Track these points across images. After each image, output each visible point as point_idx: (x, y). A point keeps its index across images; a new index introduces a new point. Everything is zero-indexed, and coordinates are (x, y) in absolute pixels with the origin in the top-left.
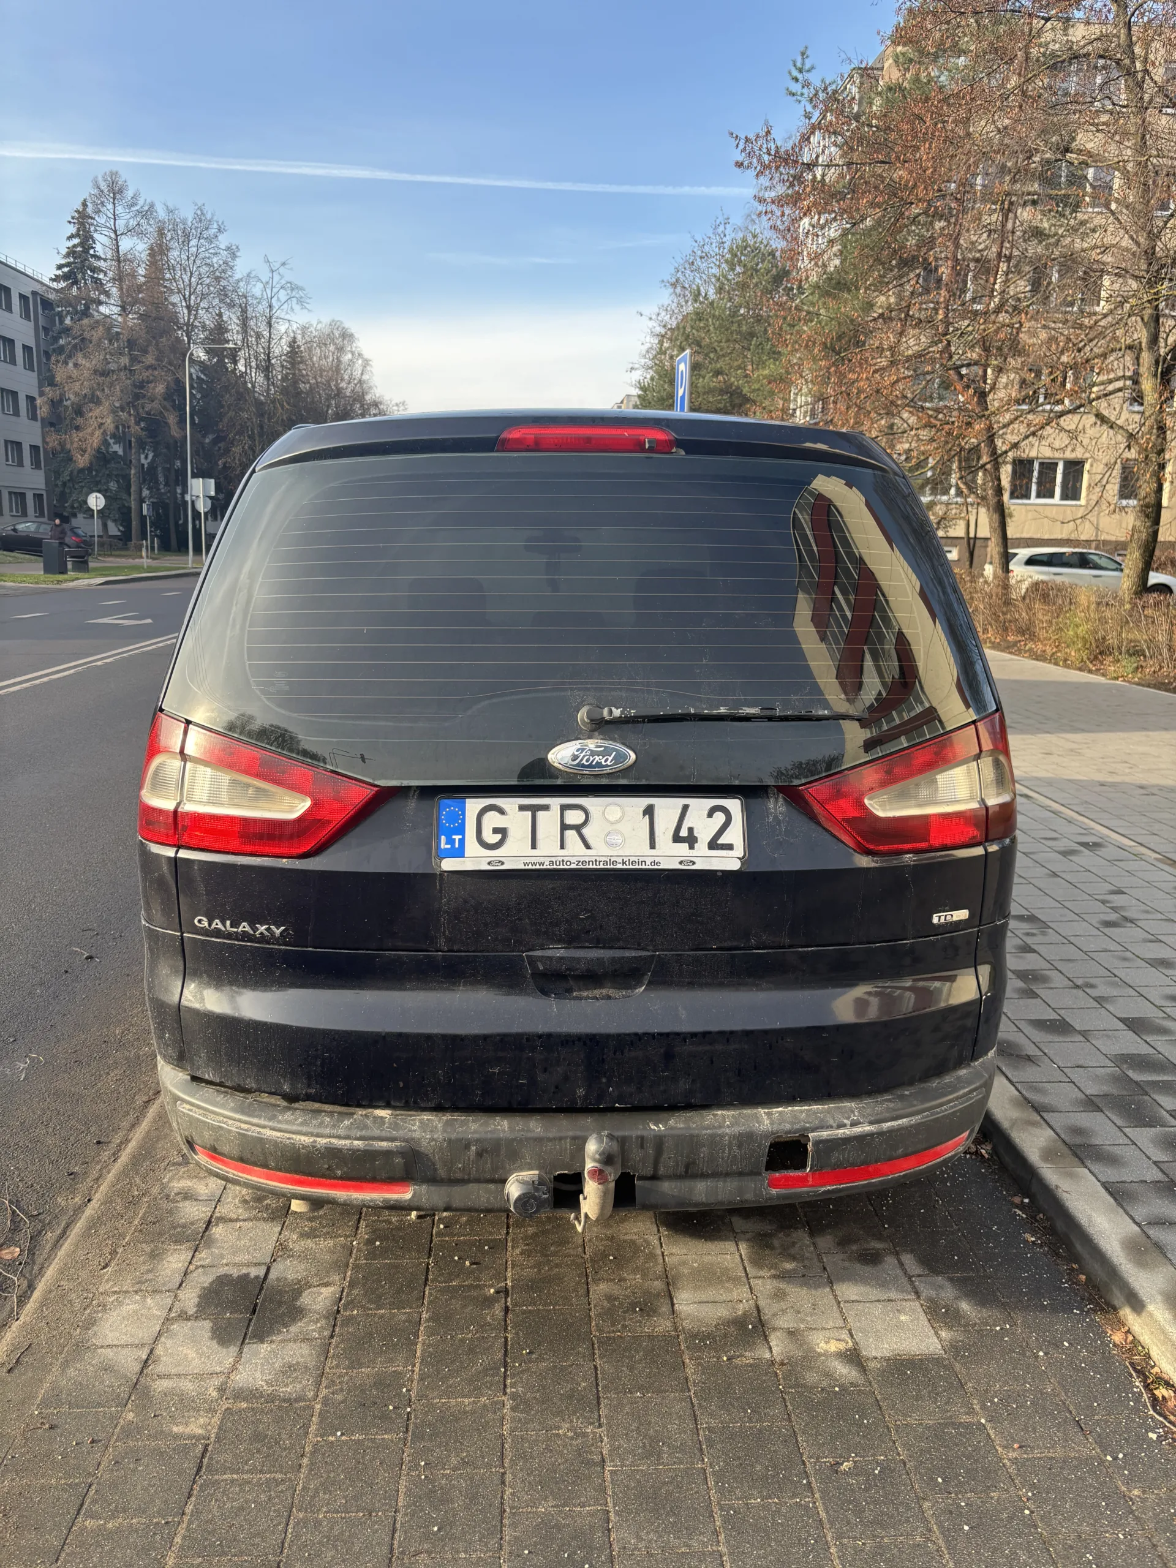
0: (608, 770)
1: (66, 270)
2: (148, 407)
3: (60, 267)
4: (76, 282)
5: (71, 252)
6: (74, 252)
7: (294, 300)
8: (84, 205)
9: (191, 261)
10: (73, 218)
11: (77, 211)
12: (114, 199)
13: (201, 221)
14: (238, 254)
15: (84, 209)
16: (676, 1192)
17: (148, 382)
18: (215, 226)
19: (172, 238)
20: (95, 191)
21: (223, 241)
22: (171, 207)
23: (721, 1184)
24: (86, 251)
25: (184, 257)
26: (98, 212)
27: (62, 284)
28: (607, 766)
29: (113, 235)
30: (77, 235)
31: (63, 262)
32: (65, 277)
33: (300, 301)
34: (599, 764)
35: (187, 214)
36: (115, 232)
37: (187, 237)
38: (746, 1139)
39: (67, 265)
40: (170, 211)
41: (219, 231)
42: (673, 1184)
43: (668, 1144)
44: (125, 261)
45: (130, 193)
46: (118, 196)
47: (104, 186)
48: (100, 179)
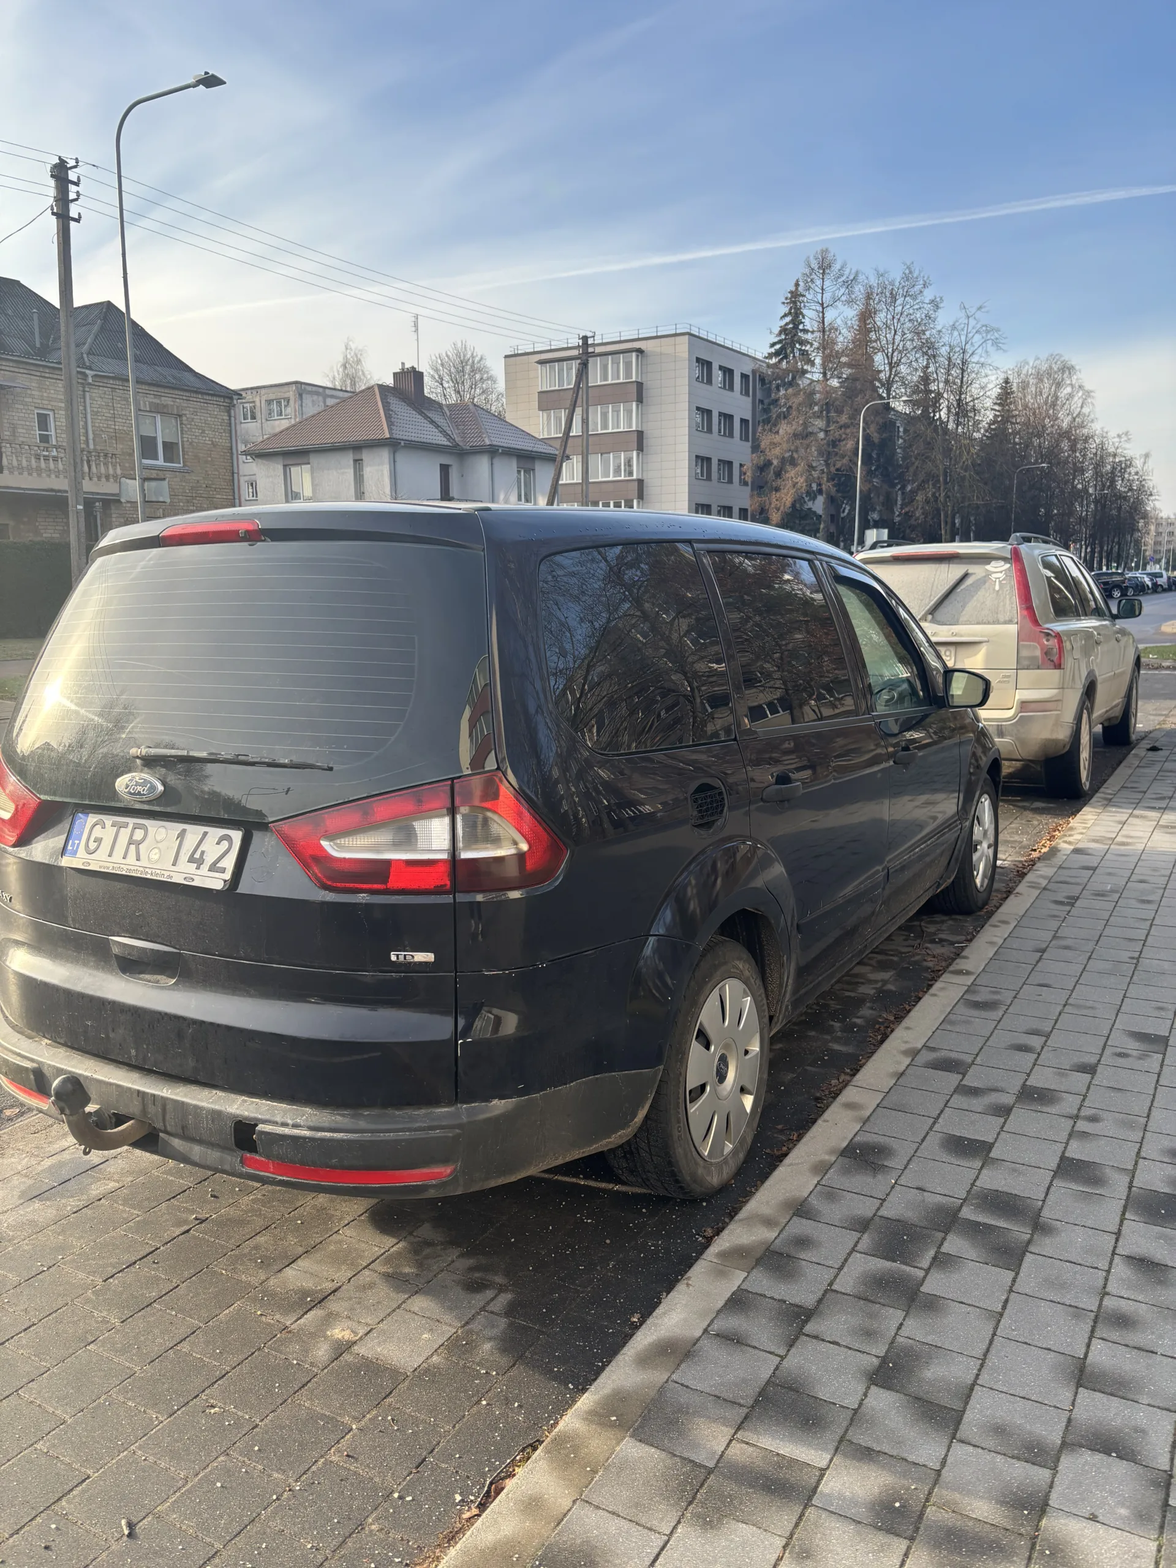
0: (144, 798)
1: (778, 347)
2: (838, 465)
3: (773, 345)
4: (786, 357)
5: (783, 330)
6: (787, 329)
7: (990, 342)
8: (797, 285)
9: (895, 321)
10: (786, 299)
11: (791, 292)
12: (823, 274)
13: (908, 280)
14: (941, 305)
15: (797, 289)
16: (181, 1149)
17: (840, 441)
18: (921, 282)
19: (880, 301)
20: (807, 271)
21: (928, 295)
22: (881, 271)
23: (209, 1151)
24: (796, 327)
25: (889, 316)
26: (808, 289)
27: (774, 361)
28: (144, 795)
29: (820, 308)
30: (790, 313)
31: (776, 340)
32: (777, 353)
33: (996, 343)
34: (139, 793)
35: (896, 275)
36: (822, 304)
37: (894, 299)
38: (217, 1115)
39: (780, 342)
40: (880, 275)
41: (925, 286)
42: (181, 1142)
43: (169, 1107)
44: (830, 330)
45: (837, 266)
46: (827, 271)
47: (814, 265)
48: (812, 258)
